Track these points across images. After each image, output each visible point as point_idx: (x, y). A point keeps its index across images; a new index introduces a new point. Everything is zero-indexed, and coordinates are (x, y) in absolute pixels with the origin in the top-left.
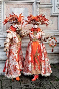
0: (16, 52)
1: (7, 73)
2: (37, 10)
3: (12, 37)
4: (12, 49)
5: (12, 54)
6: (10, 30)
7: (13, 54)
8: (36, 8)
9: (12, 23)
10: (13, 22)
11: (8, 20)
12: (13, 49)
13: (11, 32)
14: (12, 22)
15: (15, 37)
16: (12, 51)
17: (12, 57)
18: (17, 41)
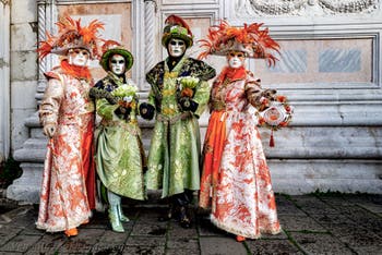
1: (47, 217)
2: (146, 24)
3: (65, 92)
4: (64, 136)
5: (66, 150)
6: (60, 69)
7: (70, 150)
8: (143, 12)
10: (68, 47)
11: (51, 44)
12: (66, 135)
13: (61, 77)
14: (63, 48)
15: (73, 95)
16: (64, 139)
17: (65, 160)
18: (83, 109)
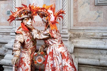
0: (29, 62)
4: (23, 58)
5: (23, 65)
7: (25, 65)
9: (22, 19)
15: (28, 40)
17: (23, 69)
